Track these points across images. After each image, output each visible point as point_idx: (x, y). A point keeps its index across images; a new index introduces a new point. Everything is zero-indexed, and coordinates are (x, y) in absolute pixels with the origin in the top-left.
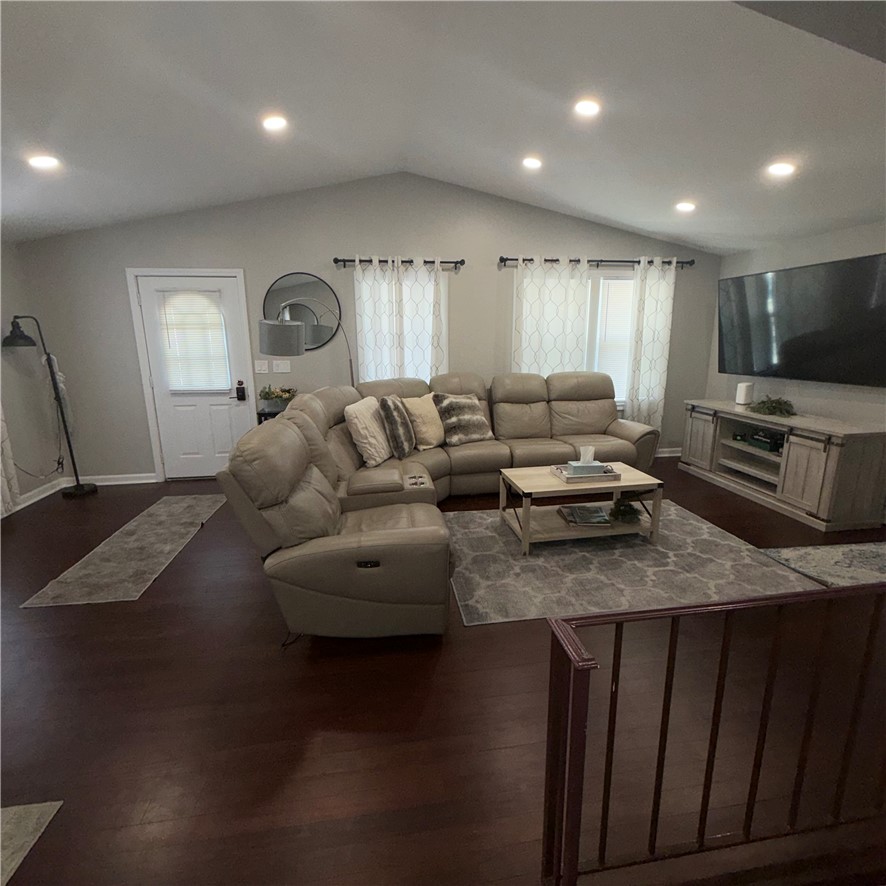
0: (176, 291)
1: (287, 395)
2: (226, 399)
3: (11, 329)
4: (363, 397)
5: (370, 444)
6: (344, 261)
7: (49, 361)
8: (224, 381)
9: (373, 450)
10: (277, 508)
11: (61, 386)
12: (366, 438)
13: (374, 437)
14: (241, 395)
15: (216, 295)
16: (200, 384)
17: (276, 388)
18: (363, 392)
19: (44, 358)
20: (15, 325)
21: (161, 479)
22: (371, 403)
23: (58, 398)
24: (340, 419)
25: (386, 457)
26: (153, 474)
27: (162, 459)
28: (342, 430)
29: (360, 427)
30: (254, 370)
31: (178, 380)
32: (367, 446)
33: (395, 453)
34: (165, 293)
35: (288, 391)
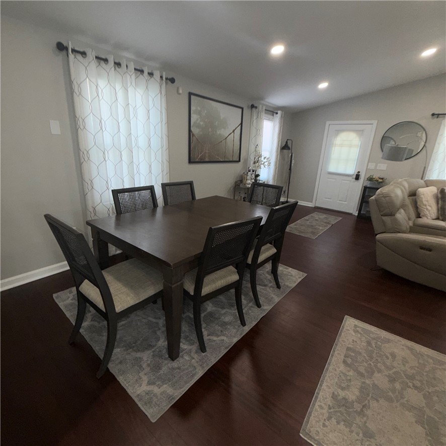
0: (343, 131)
1: (381, 180)
2: (350, 178)
3: (285, 143)
4: (427, 186)
5: (427, 209)
6: (438, 115)
7: (292, 156)
8: (351, 170)
9: (428, 212)
10: (390, 217)
11: (292, 165)
12: (426, 206)
13: (430, 206)
14: (357, 177)
15: (360, 132)
16: (341, 170)
17: (376, 176)
18: (428, 184)
19: (291, 155)
20: (287, 142)
21: (314, 206)
22: (433, 190)
23: (290, 169)
24: (413, 194)
25: (434, 218)
26: (310, 203)
27: (316, 198)
28: (413, 199)
29: (424, 200)
30: (367, 167)
31: (332, 168)
32: (425, 210)
33: (440, 217)
34: (338, 132)
35: (382, 179)
